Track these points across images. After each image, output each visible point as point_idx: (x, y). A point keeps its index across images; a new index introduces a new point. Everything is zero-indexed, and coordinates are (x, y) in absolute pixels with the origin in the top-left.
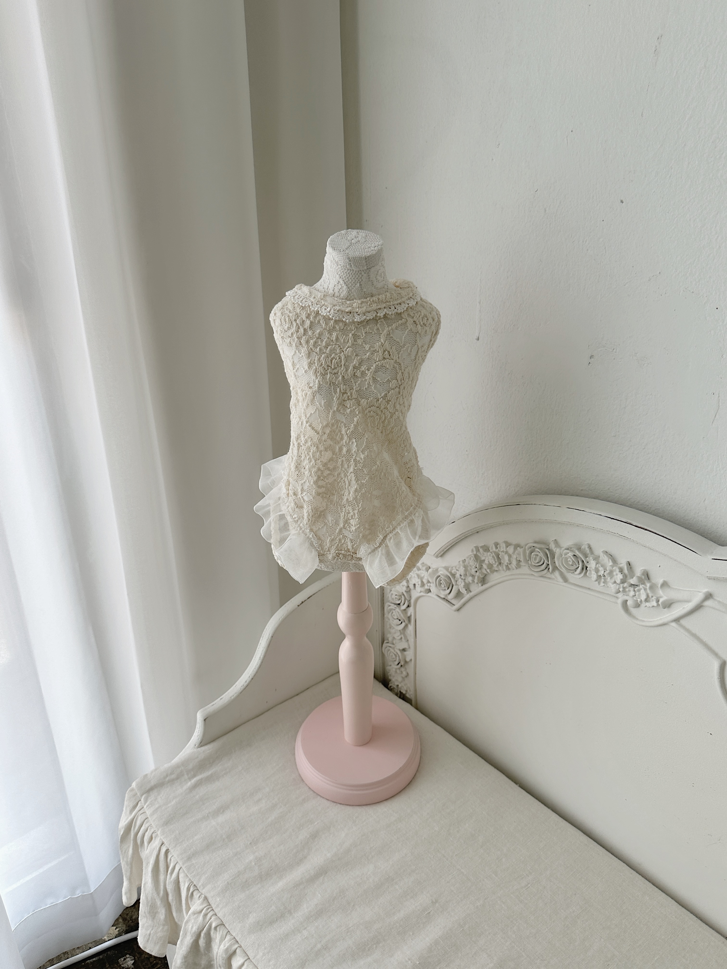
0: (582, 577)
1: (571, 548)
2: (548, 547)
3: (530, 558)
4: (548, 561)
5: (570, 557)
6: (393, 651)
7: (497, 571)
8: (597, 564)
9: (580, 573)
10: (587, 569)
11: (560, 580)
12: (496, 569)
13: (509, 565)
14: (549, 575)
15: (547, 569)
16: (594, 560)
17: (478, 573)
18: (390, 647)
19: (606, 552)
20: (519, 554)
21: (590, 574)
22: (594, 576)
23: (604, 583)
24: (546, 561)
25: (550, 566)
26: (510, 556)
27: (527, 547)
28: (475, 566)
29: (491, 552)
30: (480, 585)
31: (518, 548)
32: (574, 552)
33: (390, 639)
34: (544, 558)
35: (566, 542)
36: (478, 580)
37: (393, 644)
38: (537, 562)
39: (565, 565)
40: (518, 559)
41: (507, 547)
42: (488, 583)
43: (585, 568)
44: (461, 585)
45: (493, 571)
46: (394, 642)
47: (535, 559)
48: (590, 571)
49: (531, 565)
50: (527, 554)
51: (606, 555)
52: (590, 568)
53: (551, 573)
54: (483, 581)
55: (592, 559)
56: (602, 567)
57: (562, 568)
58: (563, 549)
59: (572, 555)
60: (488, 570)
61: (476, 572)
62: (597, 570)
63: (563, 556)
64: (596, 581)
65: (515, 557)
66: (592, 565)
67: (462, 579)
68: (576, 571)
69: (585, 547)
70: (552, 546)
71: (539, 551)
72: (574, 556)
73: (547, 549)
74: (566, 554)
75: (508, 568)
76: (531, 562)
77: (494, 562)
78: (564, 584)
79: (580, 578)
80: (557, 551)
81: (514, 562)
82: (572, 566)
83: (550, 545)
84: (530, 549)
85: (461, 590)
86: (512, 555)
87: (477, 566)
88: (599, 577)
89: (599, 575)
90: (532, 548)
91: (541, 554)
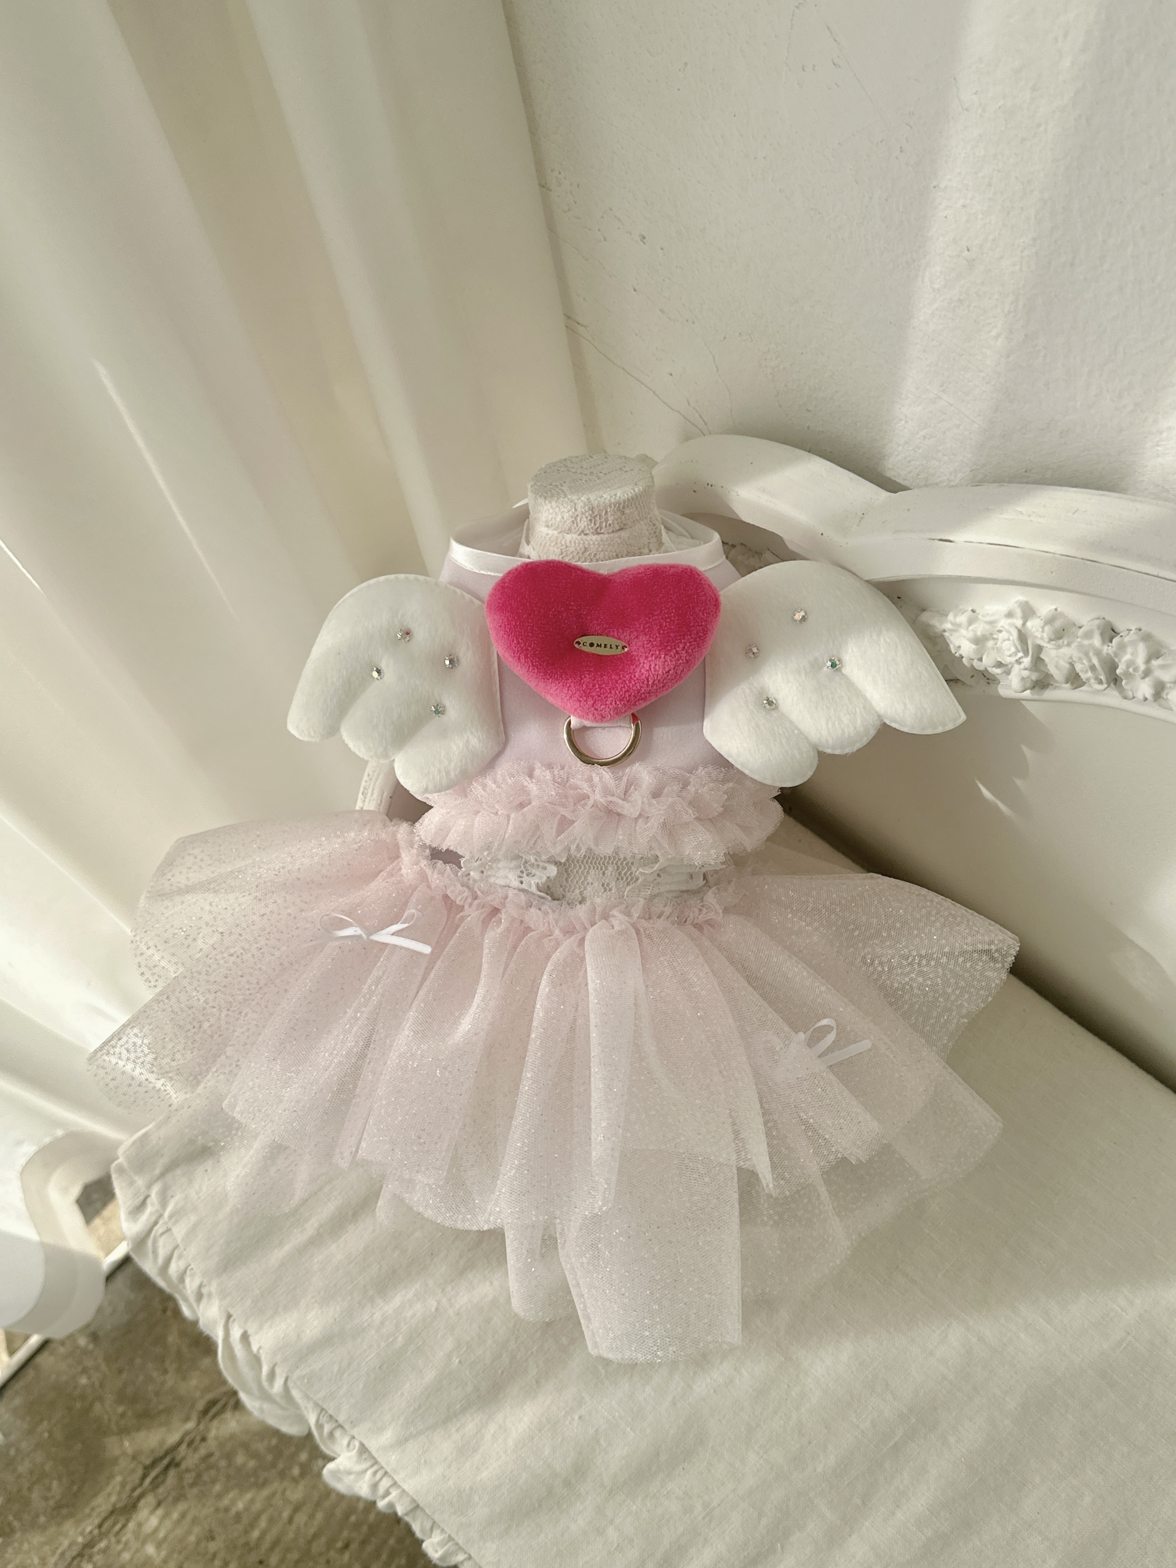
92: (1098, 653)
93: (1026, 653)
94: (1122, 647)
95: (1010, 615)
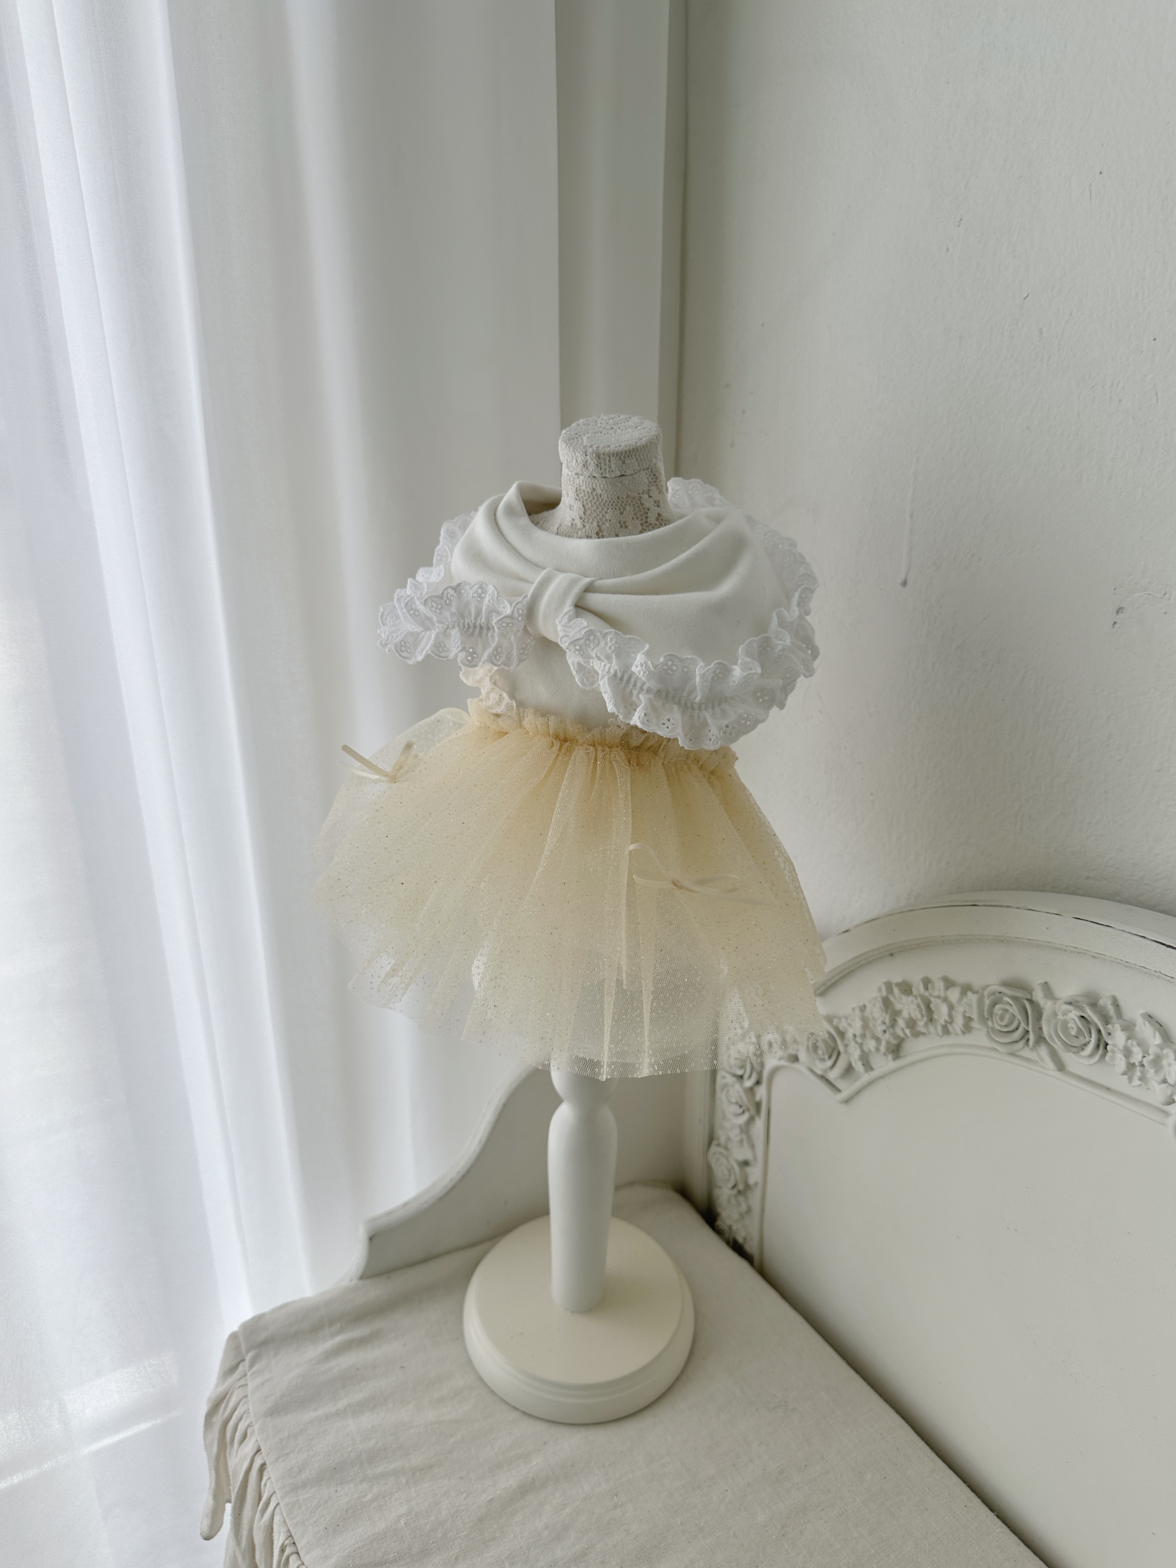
0: (1095, 1063)
1: (1077, 1002)
2: (1029, 997)
3: (991, 1014)
4: (1028, 1024)
5: (1074, 1019)
6: (724, 1161)
7: (924, 1034)
8: (1128, 1038)
9: (1091, 1055)
10: (1106, 1048)
11: (1050, 1064)
12: (923, 1030)
13: (949, 1026)
14: (1027, 1053)
15: (1024, 1041)
16: (1122, 1030)
17: (887, 1036)
18: (721, 1153)
19: (1149, 1017)
20: (970, 1005)
21: (1113, 1058)
22: (1121, 1063)
23: (1140, 1079)
24: (1023, 1025)
25: (1031, 1036)
26: (951, 1007)
27: (986, 993)
28: (882, 1019)
29: (916, 998)
30: (890, 1057)
31: (969, 993)
32: (1083, 1011)
33: (723, 1139)
34: (1019, 1016)
35: (1067, 990)
36: (887, 1049)
37: (727, 1148)
38: (1004, 1023)
39: (1061, 1035)
40: (967, 1015)
41: (947, 988)
42: (905, 1056)
43: (1102, 1045)
44: (855, 1053)
45: (917, 1034)
46: (729, 1145)
47: (1002, 1018)
48: (1113, 1052)
49: (993, 1029)
50: (986, 1008)
51: (1150, 1022)
52: (1115, 1045)
53: (1032, 1050)
54: (896, 1050)
55: (1119, 1029)
56: (1139, 1045)
57: (1054, 1042)
58: (1059, 1002)
59: (1078, 1017)
60: (908, 1032)
61: (885, 1032)
62: (1128, 1053)
63: (1060, 1017)
64: (1125, 1073)
65: (961, 1009)
66: (1118, 1038)
67: (857, 1042)
68: (1083, 1049)
69: (1105, 1002)
70: (1039, 996)
71: (1011, 1002)
72: (1083, 1019)
73: (1028, 1000)
74: (1064, 1014)
75: (946, 1031)
76: (993, 1024)
77: (919, 1016)
78: (1058, 1074)
79: (1091, 1065)
80: (1047, 1006)
81: (959, 1021)
82: (1076, 1038)
83: (1034, 993)
84: (992, 997)
85: (853, 1064)
86: (956, 1005)
87: (887, 1021)
88: (1131, 1066)
89: (1132, 1061)
90: (998, 995)
91: (1014, 1010)
92: (922, 997)
93: (887, 1012)
94: (933, 988)
95: (880, 990)
